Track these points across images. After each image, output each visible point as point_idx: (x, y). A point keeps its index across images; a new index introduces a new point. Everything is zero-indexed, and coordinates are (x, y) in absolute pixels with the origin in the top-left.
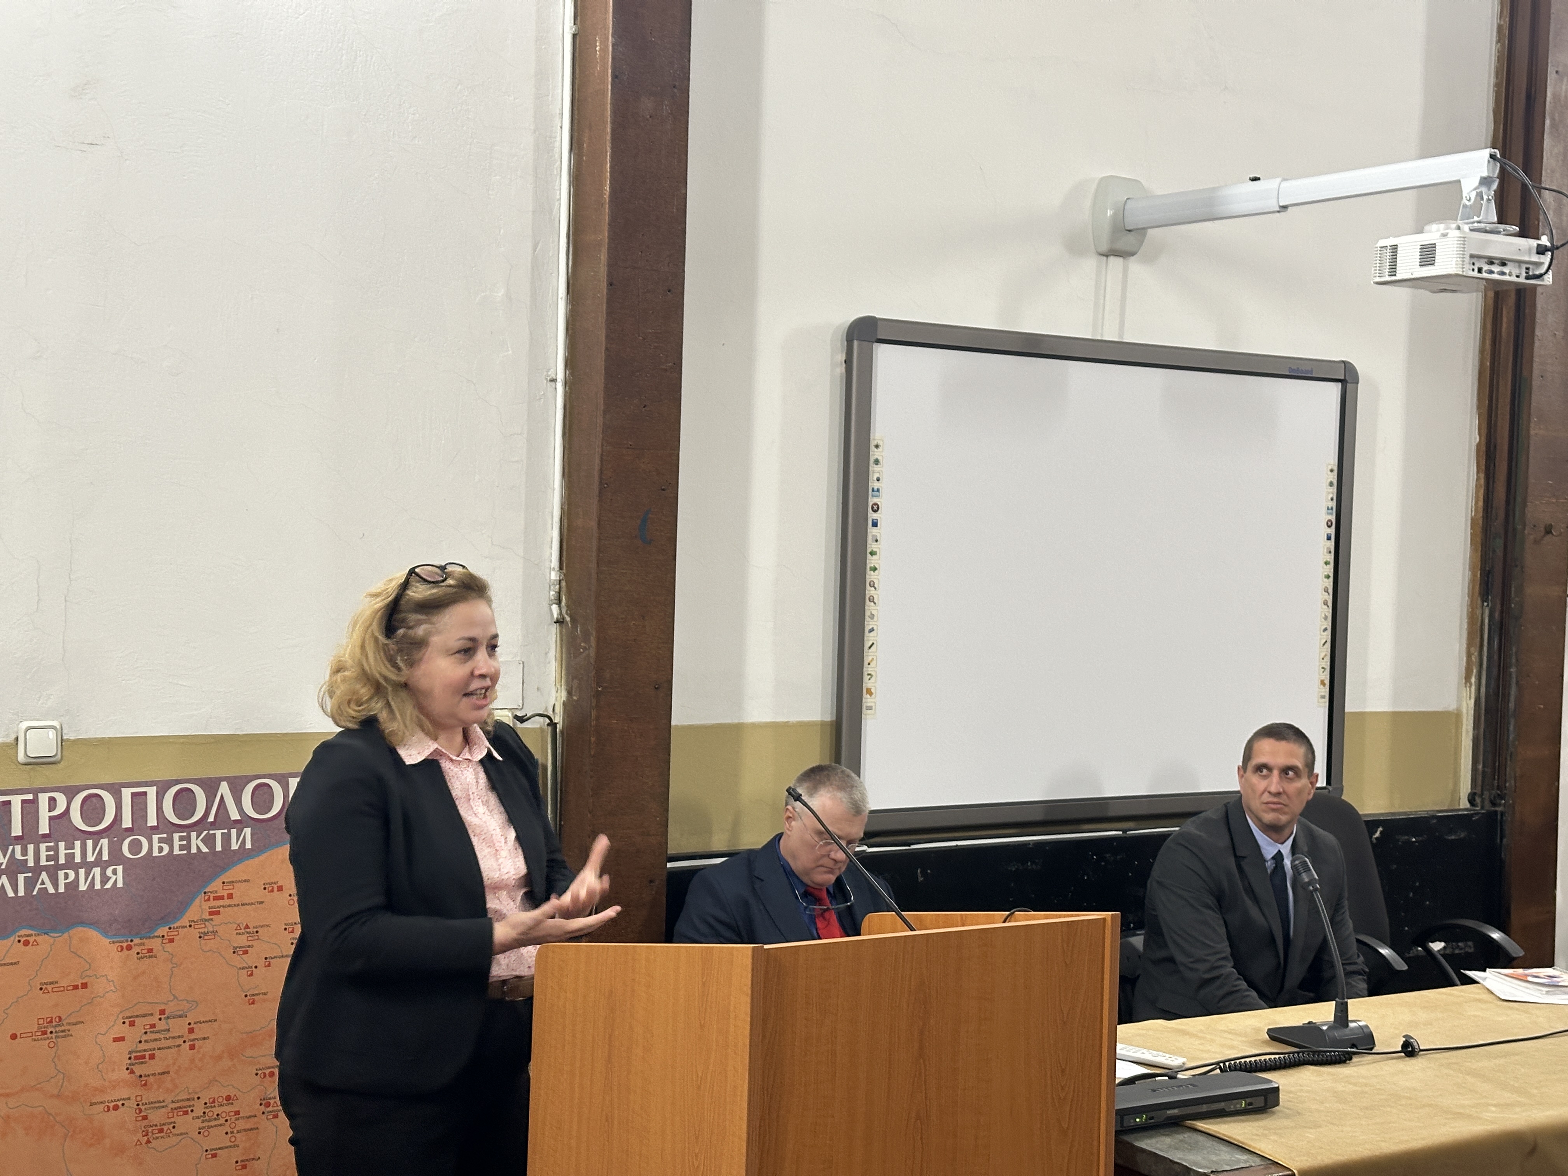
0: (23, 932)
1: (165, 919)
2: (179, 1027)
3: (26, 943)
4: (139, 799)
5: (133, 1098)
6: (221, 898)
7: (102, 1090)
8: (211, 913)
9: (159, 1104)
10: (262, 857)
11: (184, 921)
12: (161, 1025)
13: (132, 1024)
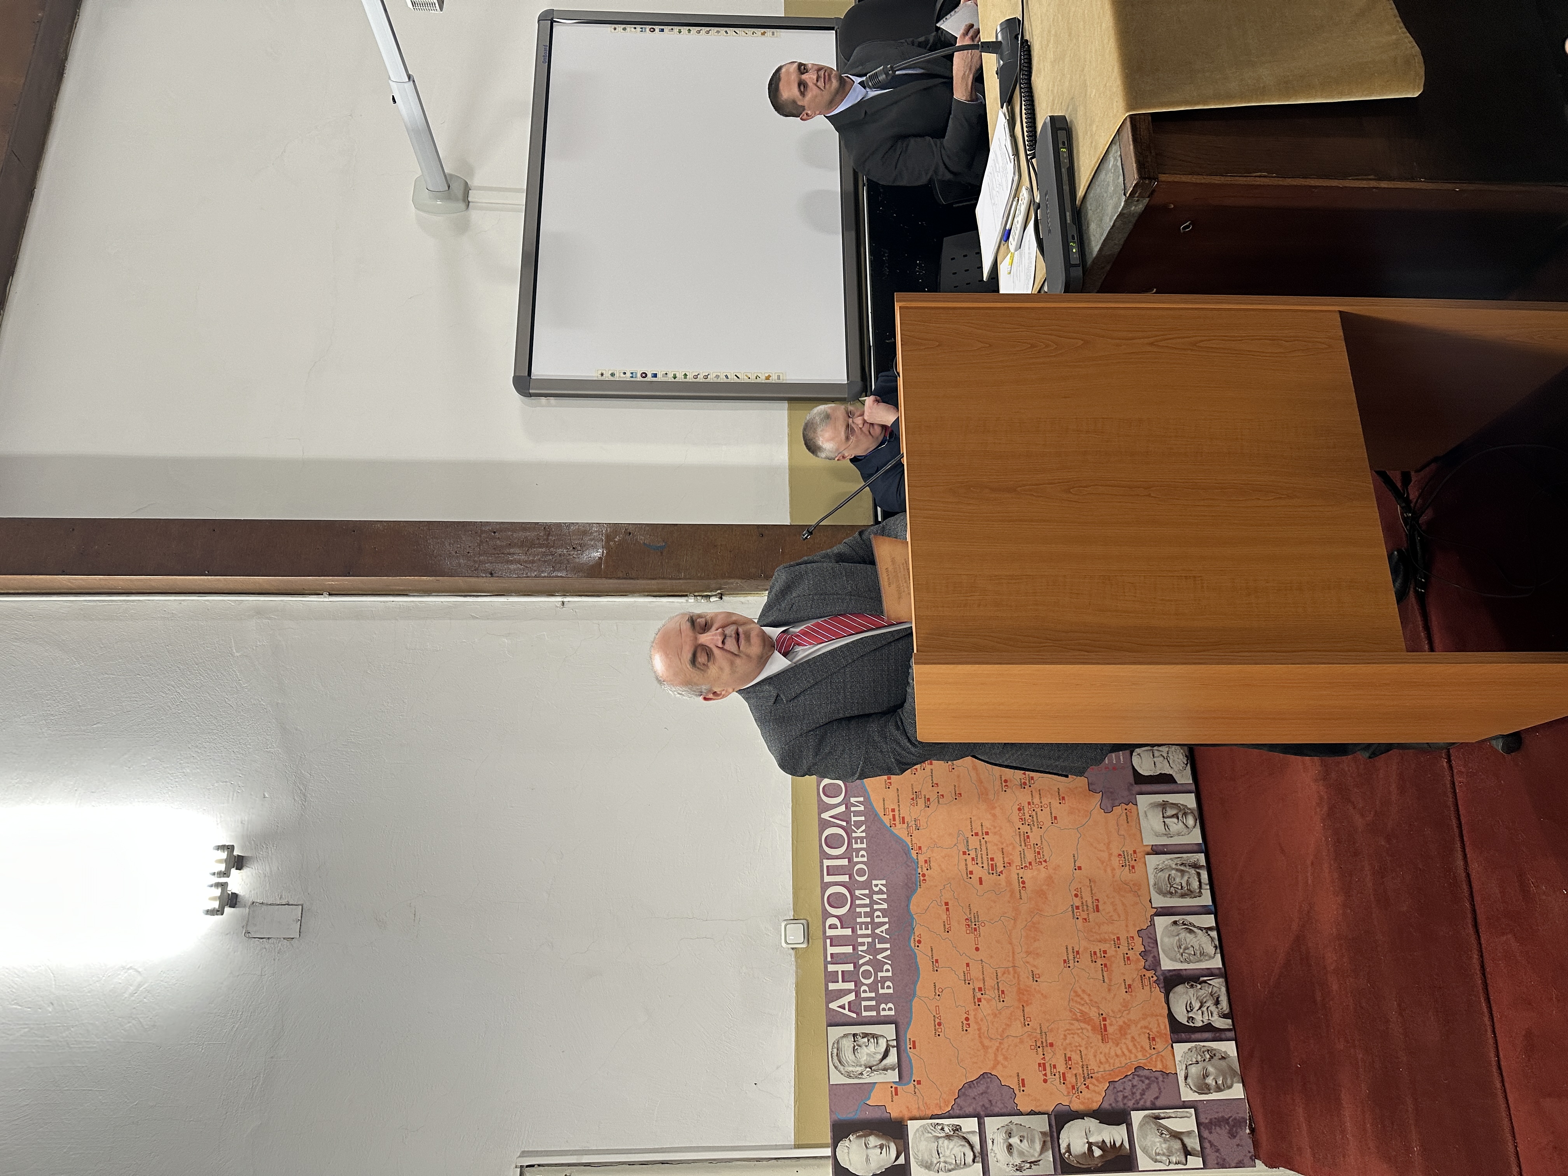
0: (913, 945)
1: (907, 853)
2: (974, 842)
3: (919, 942)
4: (831, 871)
5: (1018, 871)
6: (894, 816)
7: (1012, 892)
8: (904, 823)
9: (1022, 855)
10: (869, 790)
11: (908, 840)
12: (973, 854)
13: (971, 873)
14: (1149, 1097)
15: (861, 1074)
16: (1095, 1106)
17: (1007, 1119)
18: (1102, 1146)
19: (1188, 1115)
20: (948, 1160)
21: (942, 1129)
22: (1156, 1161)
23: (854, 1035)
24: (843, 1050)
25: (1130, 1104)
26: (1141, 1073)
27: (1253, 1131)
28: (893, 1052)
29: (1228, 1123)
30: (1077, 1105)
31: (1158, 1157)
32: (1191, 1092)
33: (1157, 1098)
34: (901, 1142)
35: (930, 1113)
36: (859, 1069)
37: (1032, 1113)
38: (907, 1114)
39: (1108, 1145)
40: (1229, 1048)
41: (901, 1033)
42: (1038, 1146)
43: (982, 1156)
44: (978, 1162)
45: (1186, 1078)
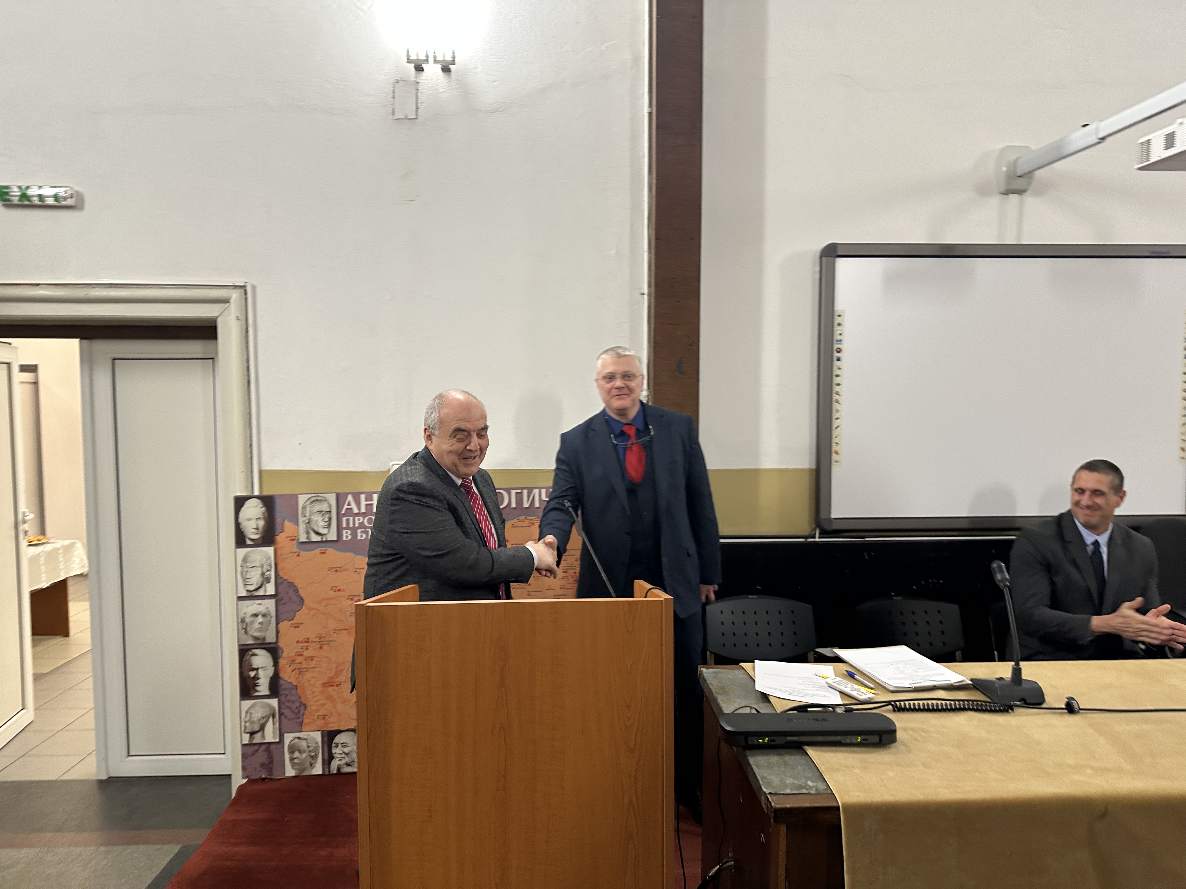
14: (286, 712)
15: (305, 516)
16: (281, 675)
17: (273, 614)
18: (256, 678)
19: (275, 737)
20: (248, 574)
21: (268, 571)
22: (247, 712)
23: (330, 512)
24: (320, 504)
25: (283, 698)
26: (302, 708)
27: (264, 779)
28: (319, 538)
29: (269, 764)
30: (282, 662)
31: (248, 714)
32: (289, 741)
33: (286, 717)
34: (260, 542)
35: (279, 562)
36: (308, 514)
37: (278, 632)
38: (278, 546)
39: (257, 682)
40: (318, 770)
41: (331, 544)
42: (257, 634)
43: (250, 597)
44: (247, 593)
45: (299, 738)
